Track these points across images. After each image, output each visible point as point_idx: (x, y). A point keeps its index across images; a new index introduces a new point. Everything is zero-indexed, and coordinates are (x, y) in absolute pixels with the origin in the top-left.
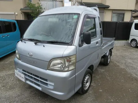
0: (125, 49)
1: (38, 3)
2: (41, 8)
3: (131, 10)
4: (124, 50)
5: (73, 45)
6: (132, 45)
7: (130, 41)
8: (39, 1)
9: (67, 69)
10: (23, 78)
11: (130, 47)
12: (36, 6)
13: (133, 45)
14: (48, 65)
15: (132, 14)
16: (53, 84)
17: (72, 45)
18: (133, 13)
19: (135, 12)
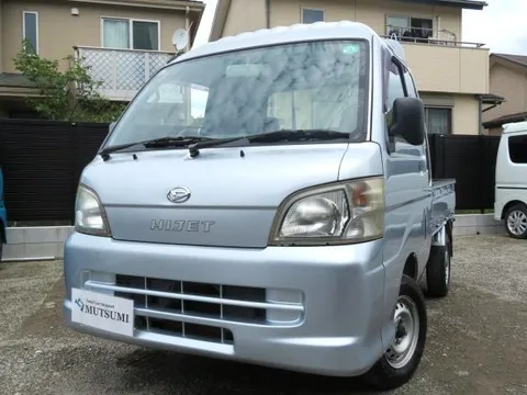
0: (486, 243)
1: (70, 58)
2: (86, 79)
3: (476, 97)
4: (484, 248)
5: (368, 139)
6: (510, 229)
7: (498, 214)
8: (76, 48)
9: (354, 233)
10: (122, 317)
11: (502, 239)
12: (62, 69)
13: (516, 230)
14: (275, 222)
15: (481, 111)
16: (302, 308)
17: (365, 141)
18: (485, 106)
19: (491, 102)
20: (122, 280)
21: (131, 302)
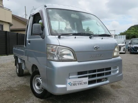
3: (9, 23)
20: (79, 73)
21: (87, 78)
